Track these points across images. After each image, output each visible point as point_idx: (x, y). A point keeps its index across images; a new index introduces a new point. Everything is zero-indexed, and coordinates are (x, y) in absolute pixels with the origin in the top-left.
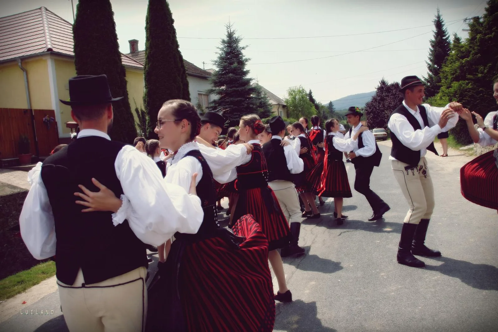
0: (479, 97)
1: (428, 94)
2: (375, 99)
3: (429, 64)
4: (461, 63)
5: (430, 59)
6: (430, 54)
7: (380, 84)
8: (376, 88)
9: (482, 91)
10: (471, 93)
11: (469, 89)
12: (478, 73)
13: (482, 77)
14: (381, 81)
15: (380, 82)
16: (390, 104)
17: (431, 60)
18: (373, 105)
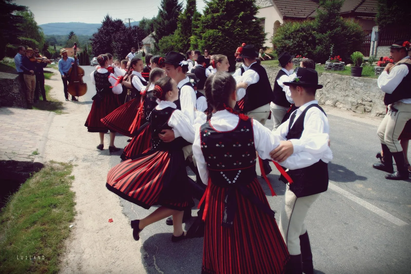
0: (226, 43)
1: (160, 33)
2: (101, 31)
3: (160, 10)
4: (213, 16)
5: (161, 5)
6: (162, 2)
7: (105, 18)
8: (102, 22)
9: (227, 39)
10: (221, 39)
11: (219, 36)
12: (225, 25)
13: (228, 29)
14: (107, 17)
15: (105, 17)
16: (120, 37)
17: (163, 7)
18: (100, 36)
